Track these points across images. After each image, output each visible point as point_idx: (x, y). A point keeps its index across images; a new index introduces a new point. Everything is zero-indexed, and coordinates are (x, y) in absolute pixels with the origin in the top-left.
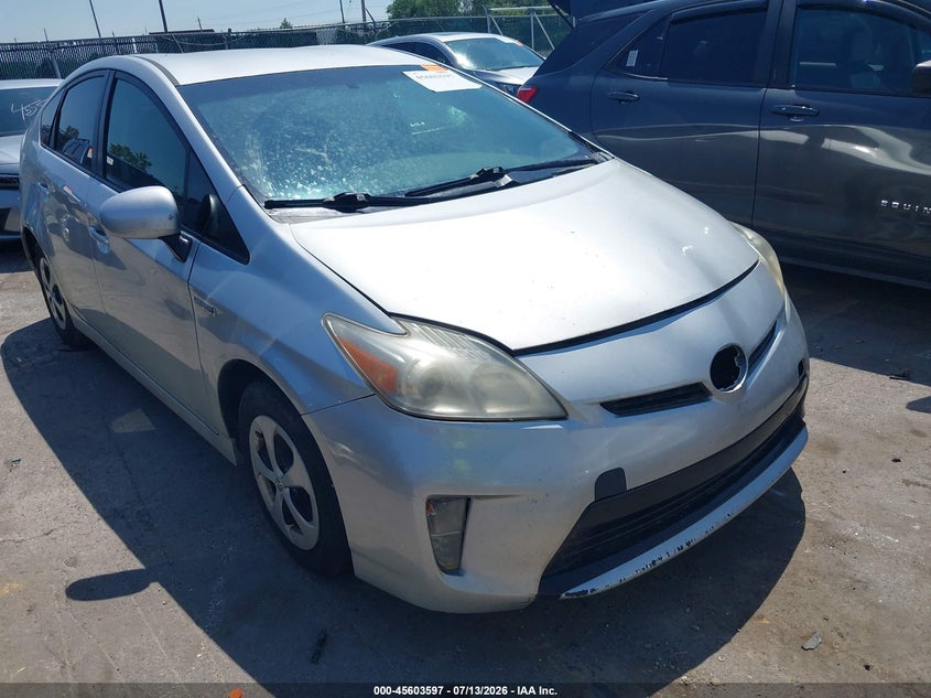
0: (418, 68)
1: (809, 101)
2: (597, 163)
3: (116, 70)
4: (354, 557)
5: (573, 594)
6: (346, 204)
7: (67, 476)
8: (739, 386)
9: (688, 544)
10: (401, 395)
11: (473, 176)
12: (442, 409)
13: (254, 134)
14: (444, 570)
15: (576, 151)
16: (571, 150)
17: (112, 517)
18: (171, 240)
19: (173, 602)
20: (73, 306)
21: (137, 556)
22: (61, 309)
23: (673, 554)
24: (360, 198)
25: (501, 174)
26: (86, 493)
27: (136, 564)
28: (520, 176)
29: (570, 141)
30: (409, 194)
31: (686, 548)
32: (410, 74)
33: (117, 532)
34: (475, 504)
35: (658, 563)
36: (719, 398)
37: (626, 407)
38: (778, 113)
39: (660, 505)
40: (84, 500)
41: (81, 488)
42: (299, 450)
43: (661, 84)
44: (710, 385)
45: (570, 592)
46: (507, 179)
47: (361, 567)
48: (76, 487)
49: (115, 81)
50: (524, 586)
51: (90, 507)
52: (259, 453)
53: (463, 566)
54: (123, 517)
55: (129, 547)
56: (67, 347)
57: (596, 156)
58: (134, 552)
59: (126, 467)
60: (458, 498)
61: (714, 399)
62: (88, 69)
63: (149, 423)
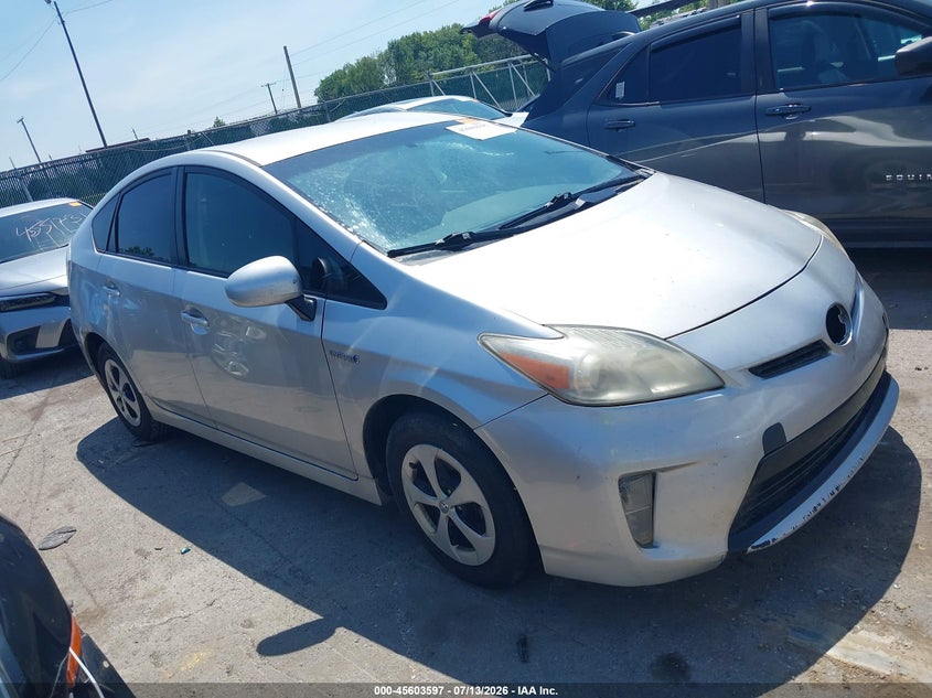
0: (454, 123)
1: (798, 100)
2: (645, 178)
3: (185, 166)
4: (544, 554)
5: (758, 546)
6: (455, 244)
7: (204, 553)
8: (850, 339)
9: (837, 489)
10: (574, 391)
11: (548, 204)
12: (612, 396)
13: (350, 198)
14: (641, 545)
15: (620, 172)
16: (616, 172)
17: (266, 578)
18: (296, 303)
19: (363, 639)
20: (152, 398)
21: (308, 607)
22: (135, 406)
23: (829, 499)
24: (466, 236)
25: (573, 198)
26: (228, 563)
27: (310, 616)
28: (592, 197)
29: (611, 165)
30: (503, 227)
31: (836, 492)
32: (452, 128)
33: (278, 591)
34: (661, 477)
35: (819, 508)
36: (836, 351)
37: (768, 369)
38: (773, 115)
39: (807, 457)
40: (231, 569)
41: (223, 560)
42: (466, 468)
43: (653, 109)
44: (828, 341)
45: (755, 544)
46: (580, 202)
47: (552, 562)
48: (216, 560)
49: (185, 175)
50: (714, 546)
51: (240, 574)
52: (414, 483)
53: (656, 539)
54: (276, 577)
55: (296, 602)
56: (144, 443)
57: (640, 172)
58: (303, 605)
59: (256, 535)
60: (645, 474)
61: (832, 352)
62: (144, 173)
63: (257, 493)
